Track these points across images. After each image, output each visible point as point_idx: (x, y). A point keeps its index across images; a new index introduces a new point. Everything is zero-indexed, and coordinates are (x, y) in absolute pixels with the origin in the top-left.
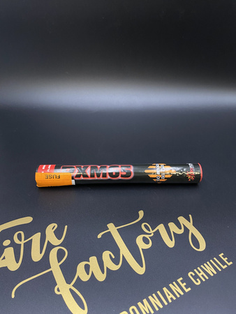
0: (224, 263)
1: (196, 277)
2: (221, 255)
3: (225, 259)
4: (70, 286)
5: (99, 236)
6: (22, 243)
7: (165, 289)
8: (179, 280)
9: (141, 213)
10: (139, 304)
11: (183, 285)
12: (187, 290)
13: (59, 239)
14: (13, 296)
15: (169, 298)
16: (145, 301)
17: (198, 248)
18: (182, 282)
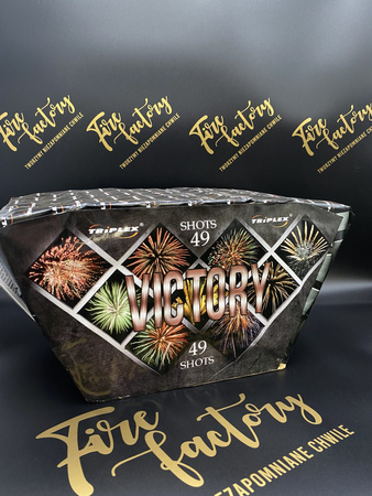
0: (345, 433)
1: (317, 445)
2: (340, 427)
3: (346, 430)
4: (179, 462)
5: (199, 419)
6: (109, 430)
7: (285, 458)
8: (299, 449)
9: (243, 397)
10: (260, 472)
11: (305, 453)
12: (309, 457)
13: (153, 424)
14: (114, 475)
15: (291, 465)
16: (265, 469)
17: (314, 421)
18: (303, 450)
